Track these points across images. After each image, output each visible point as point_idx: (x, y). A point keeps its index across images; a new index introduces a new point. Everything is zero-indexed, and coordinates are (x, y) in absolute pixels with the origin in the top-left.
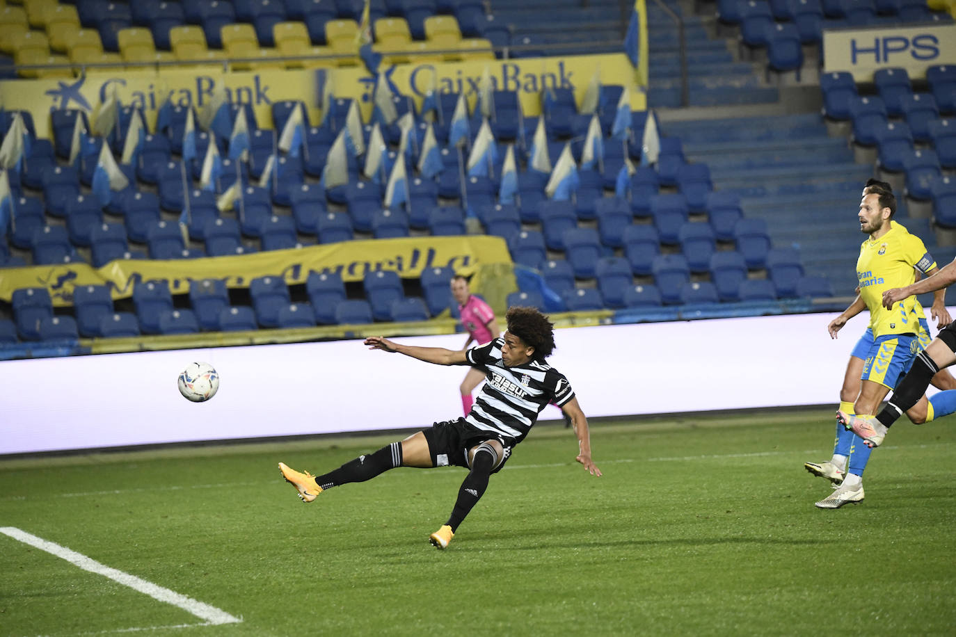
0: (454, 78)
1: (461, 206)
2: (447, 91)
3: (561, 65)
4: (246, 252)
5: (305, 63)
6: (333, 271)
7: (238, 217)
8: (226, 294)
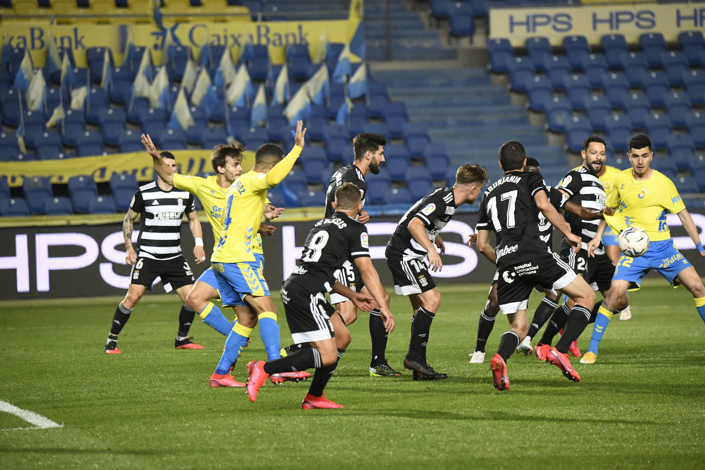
0: (222, 34)
1: (225, 128)
2: (216, 43)
3: (300, 28)
4: (65, 157)
5: (112, 20)
6: (130, 173)
7: (60, 131)
8: (50, 188)
